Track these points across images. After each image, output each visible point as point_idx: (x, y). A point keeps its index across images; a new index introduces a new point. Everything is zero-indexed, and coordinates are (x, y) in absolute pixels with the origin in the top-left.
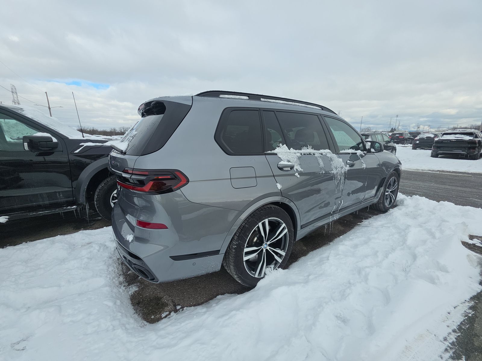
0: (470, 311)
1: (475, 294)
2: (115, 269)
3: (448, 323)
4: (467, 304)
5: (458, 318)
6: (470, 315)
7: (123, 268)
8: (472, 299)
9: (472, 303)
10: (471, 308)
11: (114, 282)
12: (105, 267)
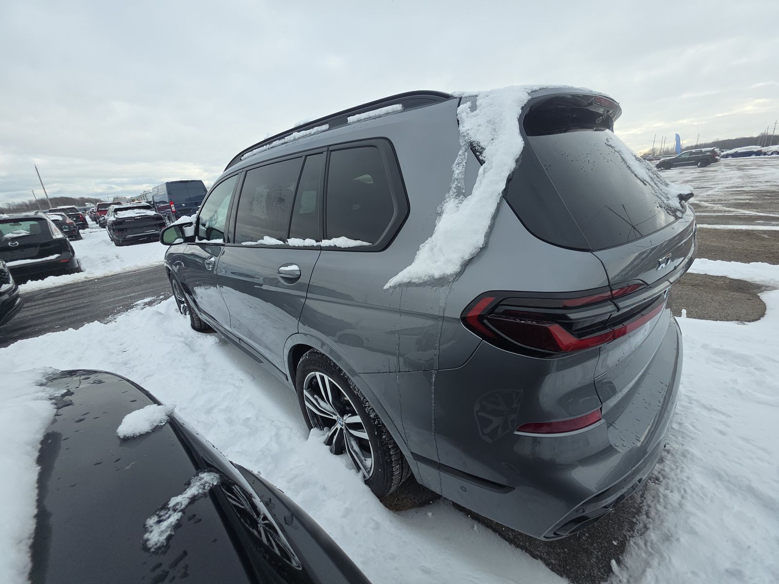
2: (663, 495)
7: (642, 496)
11: (675, 462)
12: (689, 506)
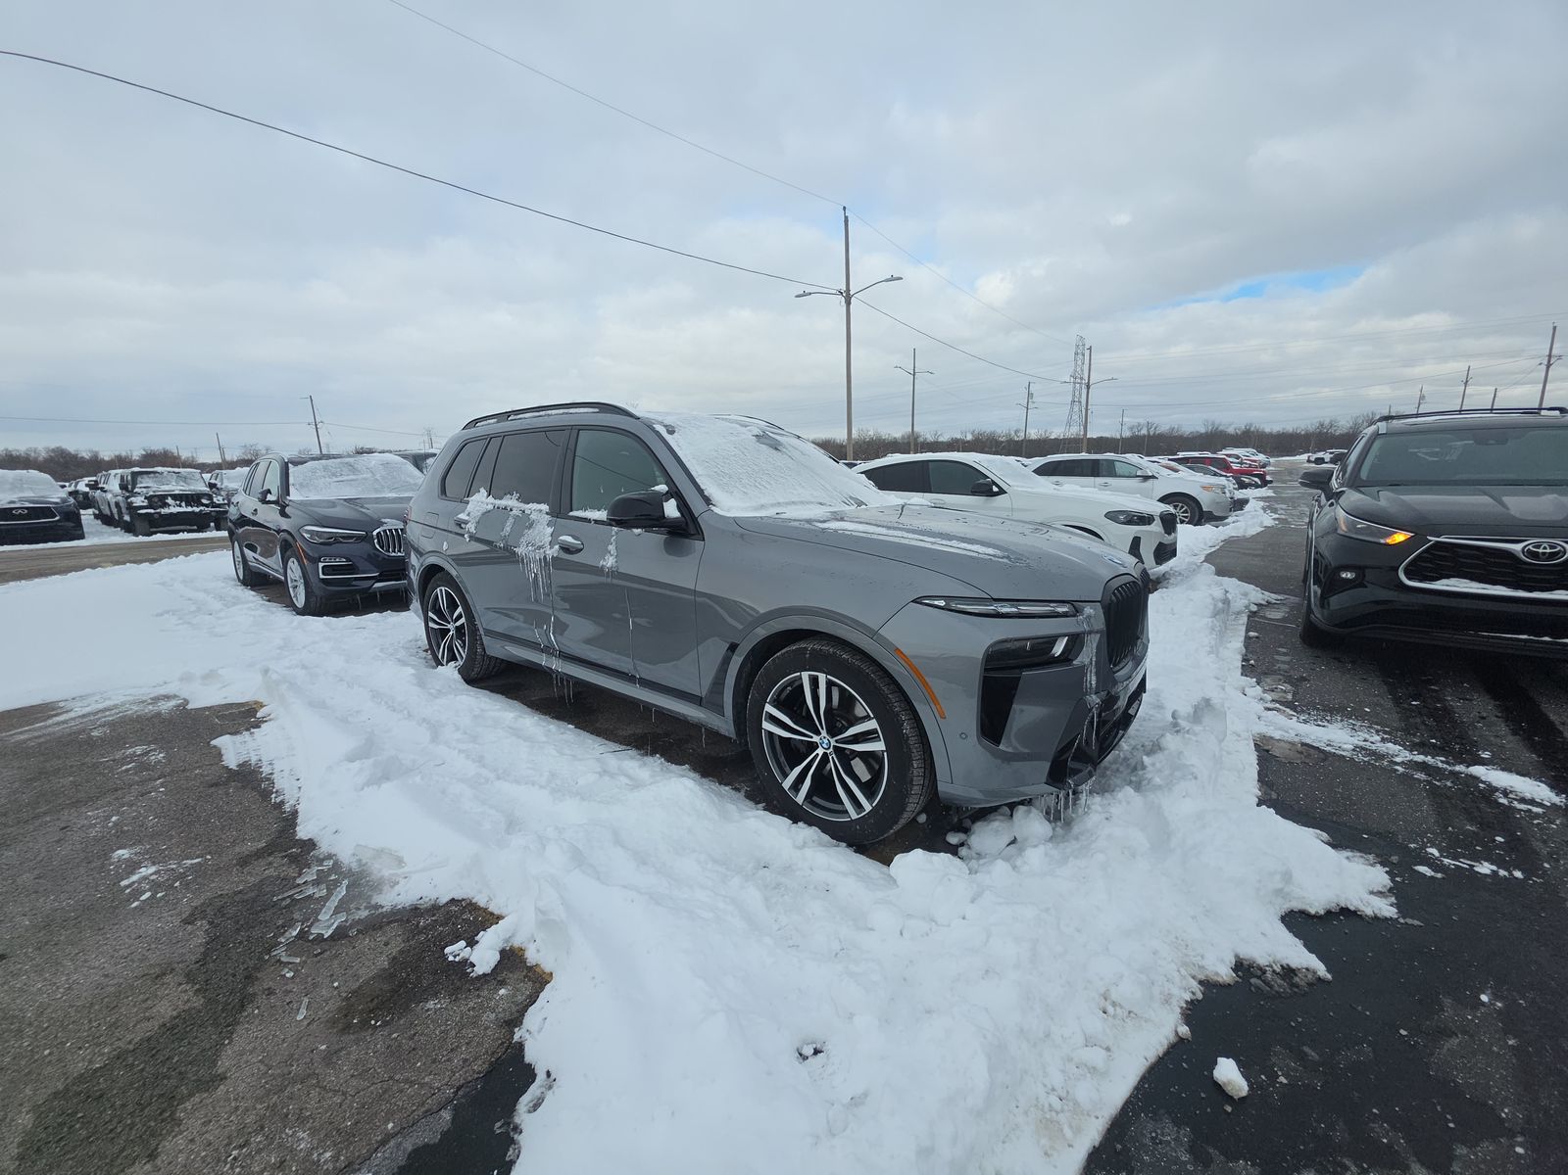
0: (278, 800)
1: (298, 821)
3: (286, 774)
4: (292, 802)
5: (281, 782)
6: (273, 796)
8: (295, 814)
9: (287, 808)
10: (282, 803)
